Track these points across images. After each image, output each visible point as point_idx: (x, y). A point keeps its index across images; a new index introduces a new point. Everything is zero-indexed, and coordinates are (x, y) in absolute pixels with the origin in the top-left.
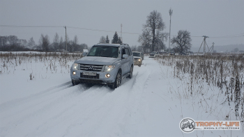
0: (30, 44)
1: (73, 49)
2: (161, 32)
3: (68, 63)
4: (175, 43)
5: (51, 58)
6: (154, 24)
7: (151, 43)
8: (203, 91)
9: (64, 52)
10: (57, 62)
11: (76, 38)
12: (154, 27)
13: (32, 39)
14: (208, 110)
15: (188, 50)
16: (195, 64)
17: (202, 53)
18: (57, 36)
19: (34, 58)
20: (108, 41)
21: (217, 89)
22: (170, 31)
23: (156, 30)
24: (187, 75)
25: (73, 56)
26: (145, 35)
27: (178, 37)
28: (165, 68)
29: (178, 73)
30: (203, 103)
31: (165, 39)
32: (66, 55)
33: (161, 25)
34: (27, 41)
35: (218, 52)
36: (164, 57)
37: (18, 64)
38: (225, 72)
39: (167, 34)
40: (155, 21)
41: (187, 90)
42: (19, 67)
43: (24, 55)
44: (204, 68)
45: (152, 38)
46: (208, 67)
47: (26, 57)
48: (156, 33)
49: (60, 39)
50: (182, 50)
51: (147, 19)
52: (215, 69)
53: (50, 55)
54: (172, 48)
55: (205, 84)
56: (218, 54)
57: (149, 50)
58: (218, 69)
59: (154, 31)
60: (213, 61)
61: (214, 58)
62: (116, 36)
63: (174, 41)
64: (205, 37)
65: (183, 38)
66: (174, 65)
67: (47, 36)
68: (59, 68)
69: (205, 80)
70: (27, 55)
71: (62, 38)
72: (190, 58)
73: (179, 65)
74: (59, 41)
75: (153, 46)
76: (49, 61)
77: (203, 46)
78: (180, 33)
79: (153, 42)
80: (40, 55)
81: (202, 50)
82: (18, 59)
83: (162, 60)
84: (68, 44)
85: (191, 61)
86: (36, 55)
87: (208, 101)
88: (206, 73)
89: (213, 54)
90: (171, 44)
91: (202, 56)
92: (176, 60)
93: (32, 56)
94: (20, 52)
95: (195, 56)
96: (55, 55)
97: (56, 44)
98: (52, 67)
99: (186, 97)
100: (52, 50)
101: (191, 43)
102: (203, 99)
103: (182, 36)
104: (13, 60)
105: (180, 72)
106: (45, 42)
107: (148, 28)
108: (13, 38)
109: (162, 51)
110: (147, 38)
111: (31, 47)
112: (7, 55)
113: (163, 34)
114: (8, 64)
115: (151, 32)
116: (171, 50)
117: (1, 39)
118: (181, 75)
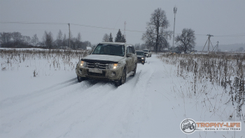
0: (34, 41)
1: (76, 46)
2: (165, 30)
3: (71, 61)
4: (179, 42)
5: (54, 55)
6: (158, 22)
7: (155, 41)
8: (207, 91)
9: (68, 49)
10: (60, 59)
11: (79, 35)
12: (158, 25)
13: (35, 36)
14: (212, 109)
15: (192, 49)
16: (199, 63)
17: (206, 52)
18: (60, 33)
19: (38, 54)
20: (111, 40)
21: (221, 89)
22: (174, 30)
23: (160, 28)
24: (191, 74)
25: (77, 53)
26: (149, 33)
27: (183, 35)
28: (168, 66)
29: (182, 72)
30: (207, 102)
31: (169, 37)
32: (70, 53)
33: (165, 23)
35: (222, 51)
36: (168, 56)
37: (22, 60)
38: (229, 71)
39: (171, 32)
40: (158, 19)
41: (191, 90)
42: (23, 64)
43: (28, 52)
44: (208, 67)
45: (156, 36)
46: (212, 66)
47: (29, 55)
48: (160, 31)
51: (151, 17)
52: (219, 68)
53: (53, 52)
54: (176, 46)
55: (209, 83)
56: (223, 53)
57: (152, 48)
58: (223, 68)
59: (158, 29)
60: (218, 60)
61: (219, 57)
62: (119, 33)
63: (178, 39)
64: (210, 36)
65: (187, 37)
66: (178, 63)
67: (50, 33)
68: (62, 66)
69: (209, 79)
70: (31, 52)
71: (65, 35)
72: (194, 57)
73: (182, 64)
74: (62, 38)
75: (157, 44)
76: (52, 58)
77: (207, 45)
78: (184, 31)
79: (157, 40)
80: (43, 52)
81: (206, 49)
82: (21, 55)
83: (163, 58)
84: (72, 42)
85: (195, 60)
86: (40, 52)
87: (212, 100)
88: (210, 72)
89: (217, 53)
90: (175, 42)
91: (207, 55)
92: (180, 58)
93: (36, 53)
94: (24, 49)
95: (199, 55)
96: (58, 53)
97: (59, 41)
98: (56, 64)
99: (190, 96)
100: (56, 47)
101: (195, 41)
102: (206, 99)
103: (186, 34)
104: (17, 57)
105: (184, 71)
106: (49, 39)
107: (152, 26)
108: (16, 34)
109: (166, 49)
110: (151, 36)
111: (34, 44)
112: (10, 52)
113: (167, 33)
114: (12, 61)
115: (155, 30)
116: (175, 48)
117: (5, 36)
118: (184, 73)
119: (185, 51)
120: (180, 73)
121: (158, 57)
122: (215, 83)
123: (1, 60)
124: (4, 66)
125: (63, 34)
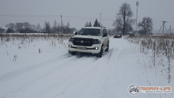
0: (38, 28)
1: (66, 32)
2: (130, 18)
3: (63, 42)
4: (141, 27)
5: (52, 38)
6: (125, 13)
7: (122, 27)
8: (163, 64)
9: (60, 33)
10: (56, 41)
11: (68, 23)
13: (39, 25)
15: (151, 32)
16: (156, 43)
17: (161, 34)
18: (55, 22)
19: (41, 38)
20: (90, 26)
23: (126, 17)
24: (150, 51)
25: (67, 36)
26: (118, 21)
27: (143, 22)
28: (133, 45)
30: (164, 72)
31: (133, 24)
32: (62, 36)
33: (130, 14)
34: (36, 26)
35: (173, 33)
37: (31, 42)
39: (135, 20)
40: (125, 11)
41: (151, 62)
42: (32, 44)
43: (34, 35)
44: (163, 46)
45: (123, 23)
46: (167, 44)
48: (126, 19)
49: (57, 24)
50: (146, 32)
53: (51, 36)
54: (138, 30)
55: (165, 57)
57: (120, 32)
59: (124, 18)
60: (171, 40)
61: (171, 38)
62: (96, 22)
63: (140, 25)
64: (164, 22)
65: (147, 23)
66: (140, 43)
67: (48, 22)
68: (58, 45)
69: (165, 55)
70: (36, 36)
71: (59, 24)
72: (152, 38)
73: (143, 43)
75: (124, 29)
76: (51, 40)
78: (144, 19)
79: (124, 26)
80: (44, 36)
81: (161, 32)
82: (30, 38)
83: (130, 39)
84: (63, 28)
85: (153, 40)
86: (42, 36)
88: (165, 49)
89: (170, 35)
90: (137, 27)
91: (162, 37)
92: (142, 39)
93: (39, 36)
94: (31, 34)
95: (156, 37)
96: (54, 36)
97: (55, 28)
98: (53, 44)
99: (151, 67)
100: (53, 32)
101: (153, 26)
102: (164, 69)
103: (146, 21)
104: (27, 39)
105: (145, 48)
106: (48, 27)
107: (120, 15)
108: (26, 24)
109: (131, 32)
110: (120, 23)
111: (38, 30)
112: (23, 36)
113: (131, 20)
114: (24, 42)
115: (123, 18)
116: (137, 32)
117: (19, 25)
118: (146, 50)
120: (142, 50)
121: (125, 38)
123: (18, 41)
124: (20, 46)
125: (57, 23)
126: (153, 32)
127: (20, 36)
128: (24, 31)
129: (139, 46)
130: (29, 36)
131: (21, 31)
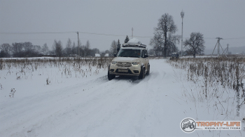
0: (44, 50)
1: (85, 54)
2: (173, 35)
3: (81, 68)
4: (188, 46)
5: (65, 63)
6: (166, 27)
7: (163, 46)
8: (218, 95)
9: (77, 57)
10: (70, 67)
11: (88, 43)
12: (165, 30)
13: (45, 45)
14: (224, 113)
15: (202, 53)
17: (216, 55)
18: (69, 42)
19: (49, 63)
20: (119, 45)
21: (233, 92)
22: (182, 34)
23: (168, 33)
24: (201, 78)
25: (86, 60)
26: (157, 38)
27: (191, 39)
28: (178, 70)
29: (192, 76)
30: (219, 105)
31: (177, 42)
32: (79, 61)
33: (173, 28)
34: (41, 46)
37: (34, 69)
38: (241, 74)
39: (179, 37)
40: (166, 24)
41: (202, 93)
42: (36, 72)
43: (39, 60)
44: (219, 71)
45: (164, 41)
46: (223, 69)
48: (167, 36)
50: (195, 52)
51: (158, 22)
52: (230, 71)
53: (63, 60)
54: (185, 50)
55: (220, 87)
56: (234, 56)
57: (161, 53)
58: (234, 72)
59: (165, 34)
60: (228, 63)
62: (127, 40)
63: (187, 43)
64: (219, 39)
65: (196, 40)
66: (188, 68)
67: (60, 42)
68: (73, 73)
69: (220, 83)
70: (42, 61)
71: (74, 43)
72: (204, 61)
73: (192, 68)
74: (71, 47)
75: (165, 49)
76: (63, 66)
77: (217, 47)
78: (193, 35)
79: (165, 45)
80: (54, 61)
81: (216, 52)
82: (33, 64)
83: (174, 63)
84: (81, 50)
85: (205, 64)
87: (223, 104)
88: (220, 75)
89: (228, 56)
90: (183, 46)
91: (217, 58)
92: (190, 62)
93: (46, 61)
94: (35, 58)
95: (209, 59)
96: (68, 60)
97: (68, 49)
98: (67, 72)
99: (201, 100)
100: (65, 55)
103: (195, 38)
104: (30, 66)
105: (194, 75)
106: (58, 48)
107: (159, 31)
108: (28, 44)
110: (159, 42)
111: (44, 53)
112: (23, 61)
113: (175, 37)
114: (25, 70)
115: (163, 35)
116: (184, 53)
117: (17, 46)
118: (195, 77)
119: (194, 55)
120: (190, 77)
121: (168, 62)
122: (226, 86)
123: (15, 69)
124: (18, 75)
125: (72, 42)
126: (205, 52)
127: (19, 61)
128: (24, 55)
129: (185, 72)
130: (32, 61)
131: (21, 55)
